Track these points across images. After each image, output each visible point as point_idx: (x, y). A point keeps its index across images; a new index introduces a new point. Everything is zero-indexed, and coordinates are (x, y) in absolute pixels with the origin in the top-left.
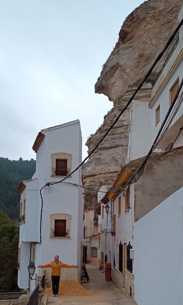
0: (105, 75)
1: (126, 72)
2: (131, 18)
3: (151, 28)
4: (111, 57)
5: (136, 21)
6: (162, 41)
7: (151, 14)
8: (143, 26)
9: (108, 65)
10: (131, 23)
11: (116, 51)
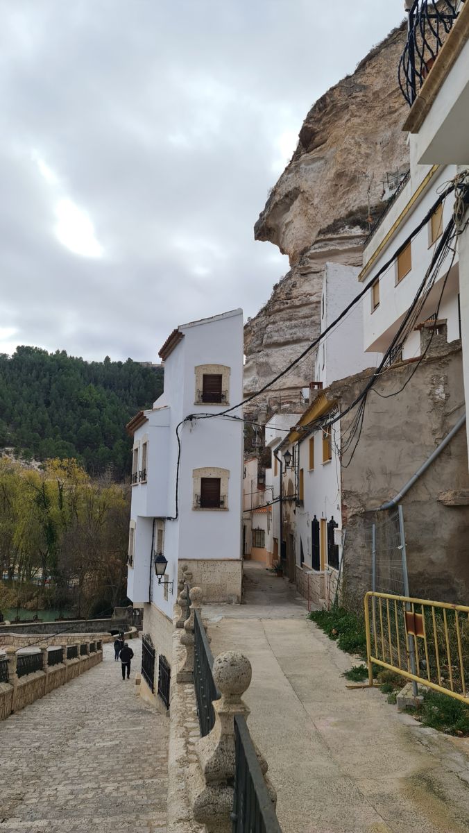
0: (273, 208)
1: (312, 204)
2: (321, 105)
3: (359, 124)
4: (285, 176)
5: (331, 110)
6: (378, 147)
7: (358, 99)
8: (344, 121)
9: (279, 190)
10: (321, 114)
11: (293, 166)
